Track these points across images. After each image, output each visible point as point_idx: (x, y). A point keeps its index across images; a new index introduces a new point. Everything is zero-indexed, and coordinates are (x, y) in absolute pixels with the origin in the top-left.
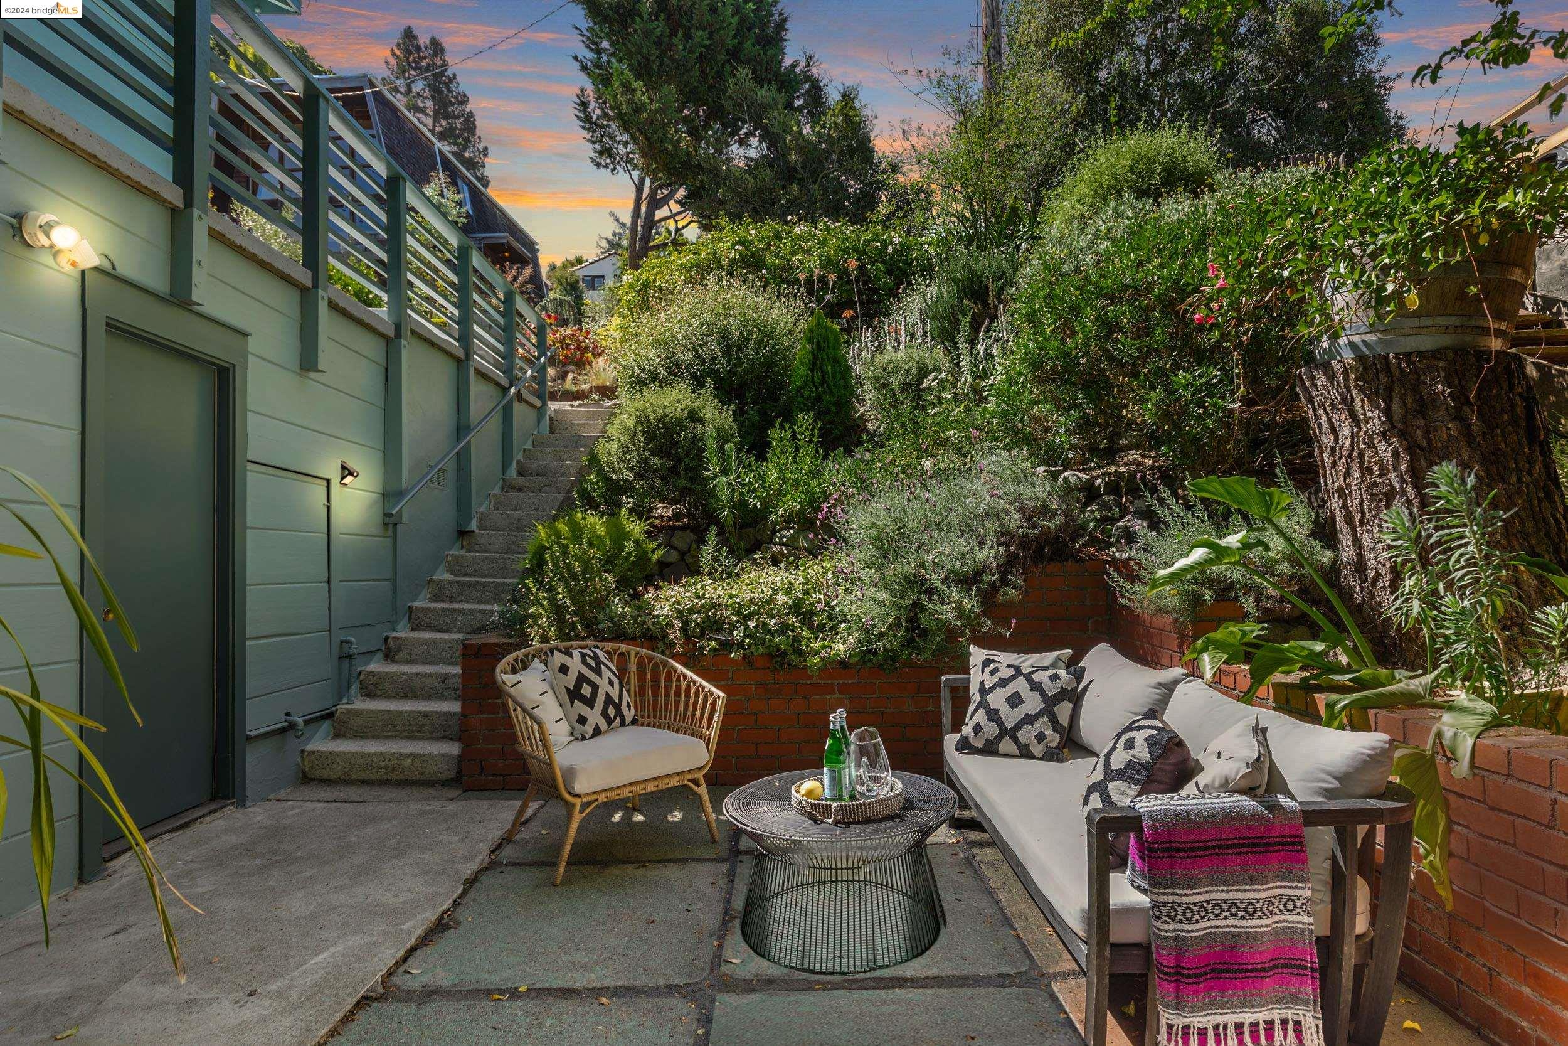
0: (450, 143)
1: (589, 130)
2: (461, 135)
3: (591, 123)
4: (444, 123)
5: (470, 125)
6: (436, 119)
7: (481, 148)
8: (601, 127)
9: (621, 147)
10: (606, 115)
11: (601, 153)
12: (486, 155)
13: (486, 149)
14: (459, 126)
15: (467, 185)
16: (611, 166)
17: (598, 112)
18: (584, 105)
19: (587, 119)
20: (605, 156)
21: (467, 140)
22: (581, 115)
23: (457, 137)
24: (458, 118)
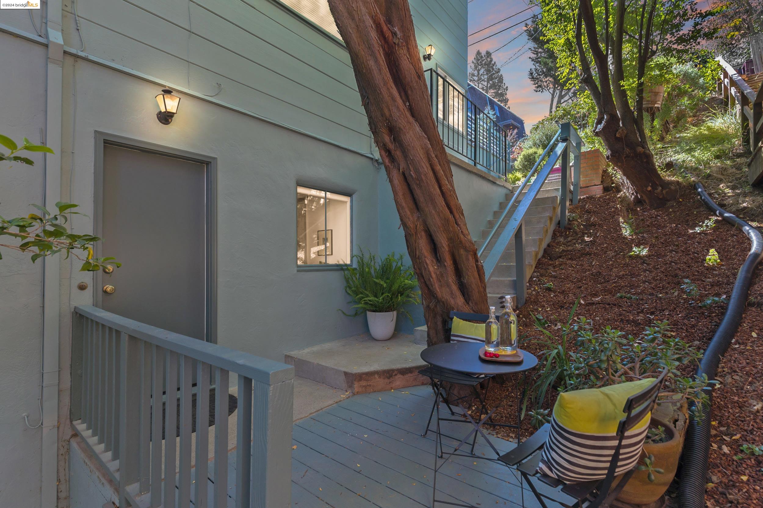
0: (493, 90)
1: (533, 81)
2: (497, 85)
3: (534, 79)
4: (491, 82)
5: (501, 80)
6: (488, 82)
7: (505, 88)
8: (537, 79)
9: (545, 83)
10: (539, 75)
11: (537, 87)
12: (507, 90)
13: (507, 87)
14: (497, 82)
15: (498, 106)
16: (541, 90)
17: (536, 74)
18: (531, 74)
19: (533, 78)
20: (540, 88)
21: (500, 86)
22: (531, 77)
23: (496, 86)
24: (496, 78)
